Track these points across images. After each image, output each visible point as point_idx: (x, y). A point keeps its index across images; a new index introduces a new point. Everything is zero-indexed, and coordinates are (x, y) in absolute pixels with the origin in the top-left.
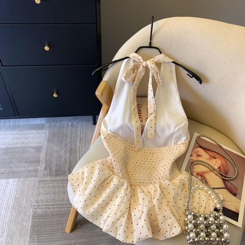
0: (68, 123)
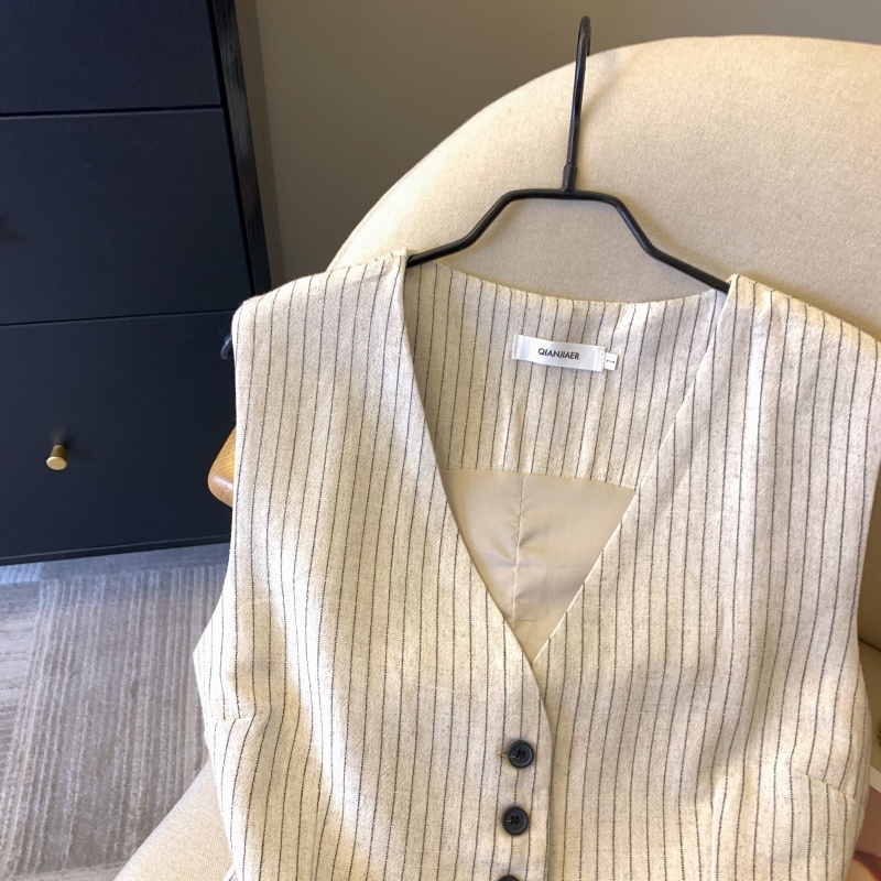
0: (147, 576)
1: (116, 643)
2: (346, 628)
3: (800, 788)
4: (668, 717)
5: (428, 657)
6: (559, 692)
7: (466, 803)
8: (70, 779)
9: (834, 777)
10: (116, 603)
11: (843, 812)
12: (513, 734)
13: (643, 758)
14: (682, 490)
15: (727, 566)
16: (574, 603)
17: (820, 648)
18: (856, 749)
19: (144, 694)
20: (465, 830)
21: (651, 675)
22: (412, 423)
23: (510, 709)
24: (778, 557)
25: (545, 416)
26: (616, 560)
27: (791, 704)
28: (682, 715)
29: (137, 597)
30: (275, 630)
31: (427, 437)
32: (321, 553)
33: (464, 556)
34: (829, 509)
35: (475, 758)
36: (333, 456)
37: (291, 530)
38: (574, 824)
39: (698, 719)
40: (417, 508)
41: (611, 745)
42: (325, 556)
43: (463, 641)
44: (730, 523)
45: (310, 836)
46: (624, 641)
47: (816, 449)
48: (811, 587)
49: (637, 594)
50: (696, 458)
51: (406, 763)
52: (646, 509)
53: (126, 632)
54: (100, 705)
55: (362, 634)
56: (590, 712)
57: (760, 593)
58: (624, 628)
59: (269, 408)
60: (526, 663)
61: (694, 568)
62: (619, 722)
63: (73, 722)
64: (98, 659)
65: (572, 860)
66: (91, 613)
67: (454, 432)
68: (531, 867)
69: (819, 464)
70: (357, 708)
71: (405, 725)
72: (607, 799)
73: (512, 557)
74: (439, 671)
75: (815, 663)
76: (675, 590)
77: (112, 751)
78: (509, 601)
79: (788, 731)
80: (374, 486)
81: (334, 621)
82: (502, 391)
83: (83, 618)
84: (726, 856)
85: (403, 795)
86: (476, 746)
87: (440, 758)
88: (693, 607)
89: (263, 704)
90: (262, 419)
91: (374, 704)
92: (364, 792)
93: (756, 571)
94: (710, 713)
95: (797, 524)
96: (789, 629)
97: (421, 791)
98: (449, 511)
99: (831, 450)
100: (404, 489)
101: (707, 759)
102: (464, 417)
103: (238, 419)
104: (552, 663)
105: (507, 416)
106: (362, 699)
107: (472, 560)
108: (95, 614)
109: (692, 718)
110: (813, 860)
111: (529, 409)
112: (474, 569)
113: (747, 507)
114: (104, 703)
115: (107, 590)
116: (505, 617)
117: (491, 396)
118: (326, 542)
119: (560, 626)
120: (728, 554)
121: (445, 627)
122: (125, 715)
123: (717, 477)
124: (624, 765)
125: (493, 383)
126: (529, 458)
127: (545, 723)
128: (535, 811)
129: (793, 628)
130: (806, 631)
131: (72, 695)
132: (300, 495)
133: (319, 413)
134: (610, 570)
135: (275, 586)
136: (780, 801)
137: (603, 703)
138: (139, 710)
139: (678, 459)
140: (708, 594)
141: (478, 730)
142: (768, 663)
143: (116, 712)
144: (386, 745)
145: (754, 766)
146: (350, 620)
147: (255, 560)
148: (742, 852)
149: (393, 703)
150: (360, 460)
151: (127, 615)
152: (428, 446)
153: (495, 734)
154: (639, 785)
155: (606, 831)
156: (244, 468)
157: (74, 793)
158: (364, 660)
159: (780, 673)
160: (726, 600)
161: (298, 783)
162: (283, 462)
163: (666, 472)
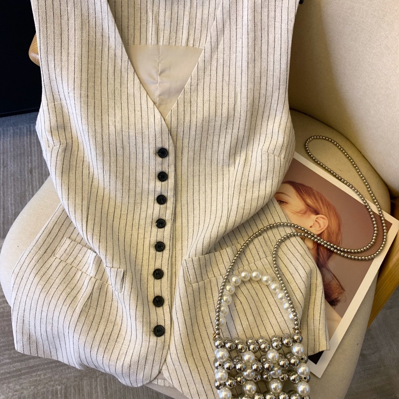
1: (20, 154)
2: (91, 110)
3: (265, 157)
4: (218, 137)
5: (125, 120)
6: (176, 129)
7: (144, 171)
8: (10, 206)
9: (277, 153)
10: (18, 138)
11: (279, 164)
12: (159, 146)
13: (209, 152)
14: (221, 47)
15: (239, 76)
16: (181, 96)
17: (274, 106)
18: (285, 142)
19: (35, 173)
20: (144, 180)
21: (210, 121)
22: (110, 24)
23: (157, 136)
24: (257, 70)
25: (167, 20)
26: (196, 78)
27: (264, 128)
28: (223, 136)
29: (27, 135)
30: (65, 114)
31: (117, 30)
32: (78, 81)
33: (137, 81)
34: (276, 48)
35: (146, 155)
36: (78, 41)
37: (65, 73)
38: (184, 177)
39: (229, 136)
40: (116, 62)
41: (197, 148)
42: (79, 82)
43: (138, 114)
44: (239, 58)
45: (87, 186)
46: (200, 109)
47: (270, 23)
48: (270, 82)
49: (205, 91)
50: (225, 32)
51: (120, 159)
52: (208, 55)
53: (24, 149)
54: (18, 178)
55: (98, 112)
56: (188, 136)
57: (251, 86)
58: (200, 104)
59: (48, 20)
60: (162, 119)
61: (226, 78)
62: (199, 140)
63: (7, 185)
64: (14, 160)
65: (184, 189)
66: (8, 143)
67: (129, 29)
68: (169, 192)
69: (271, 29)
70: (99, 139)
71: (118, 145)
72: (196, 168)
73: (156, 80)
74: (130, 124)
75: (273, 112)
76: (219, 88)
77: (25, 194)
78: (156, 97)
79: (262, 139)
80: (97, 53)
81: (86, 107)
82: (148, 9)
83: (5, 145)
84: (238, 182)
85: (120, 170)
86: (146, 151)
87: (133, 156)
88: (226, 94)
89: (64, 141)
90: (46, 25)
91: (106, 138)
92: (105, 169)
93: (249, 77)
94: (233, 134)
95: (264, 56)
96: (262, 100)
97: (126, 168)
98: (129, 63)
99: (276, 23)
100: (110, 54)
101: (233, 151)
102: (133, 22)
103: (36, 26)
104: (173, 119)
105: (151, 21)
106: (101, 136)
107: (141, 82)
108: (10, 143)
109: (227, 136)
110: (268, 181)
111: (160, 17)
112: (141, 86)
113: (245, 50)
114: (19, 177)
115: (14, 133)
116: (154, 103)
117: (143, 12)
118: (79, 77)
119: (175, 105)
120: (239, 71)
121: (131, 108)
122: (29, 181)
123: (233, 39)
124: (202, 156)
125: (143, 6)
126: (162, 39)
127: (171, 141)
128: (169, 173)
129: (264, 99)
130: (269, 100)
131: (5, 175)
132: (67, 58)
133: (70, 22)
134: (194, 82)
135: (62, 97)
136: (258, 162)
137: (193, 133)
138: (34, 179)
139: (219, 33)
140: (232, 88)
141: (146, 145)
142: (255, 113)
143: (25, 180)
144: (111, 152)
145: (250, 153)
146: (93, 107)
147: (52, 86)
148: (243, 181)
149: (112, 137)
150: (90, 42)
151: (23, 142)
152: (118, 35)
153: (152, 146)
154: (208, 162)
155: (196, 179)
156: (42, 48)
157: (12, 210)
158: (100, 121)
159: (260, 117)
160: (238, 89)
161: (81, 169)
162: (58, 44)
163: (214, 39)
